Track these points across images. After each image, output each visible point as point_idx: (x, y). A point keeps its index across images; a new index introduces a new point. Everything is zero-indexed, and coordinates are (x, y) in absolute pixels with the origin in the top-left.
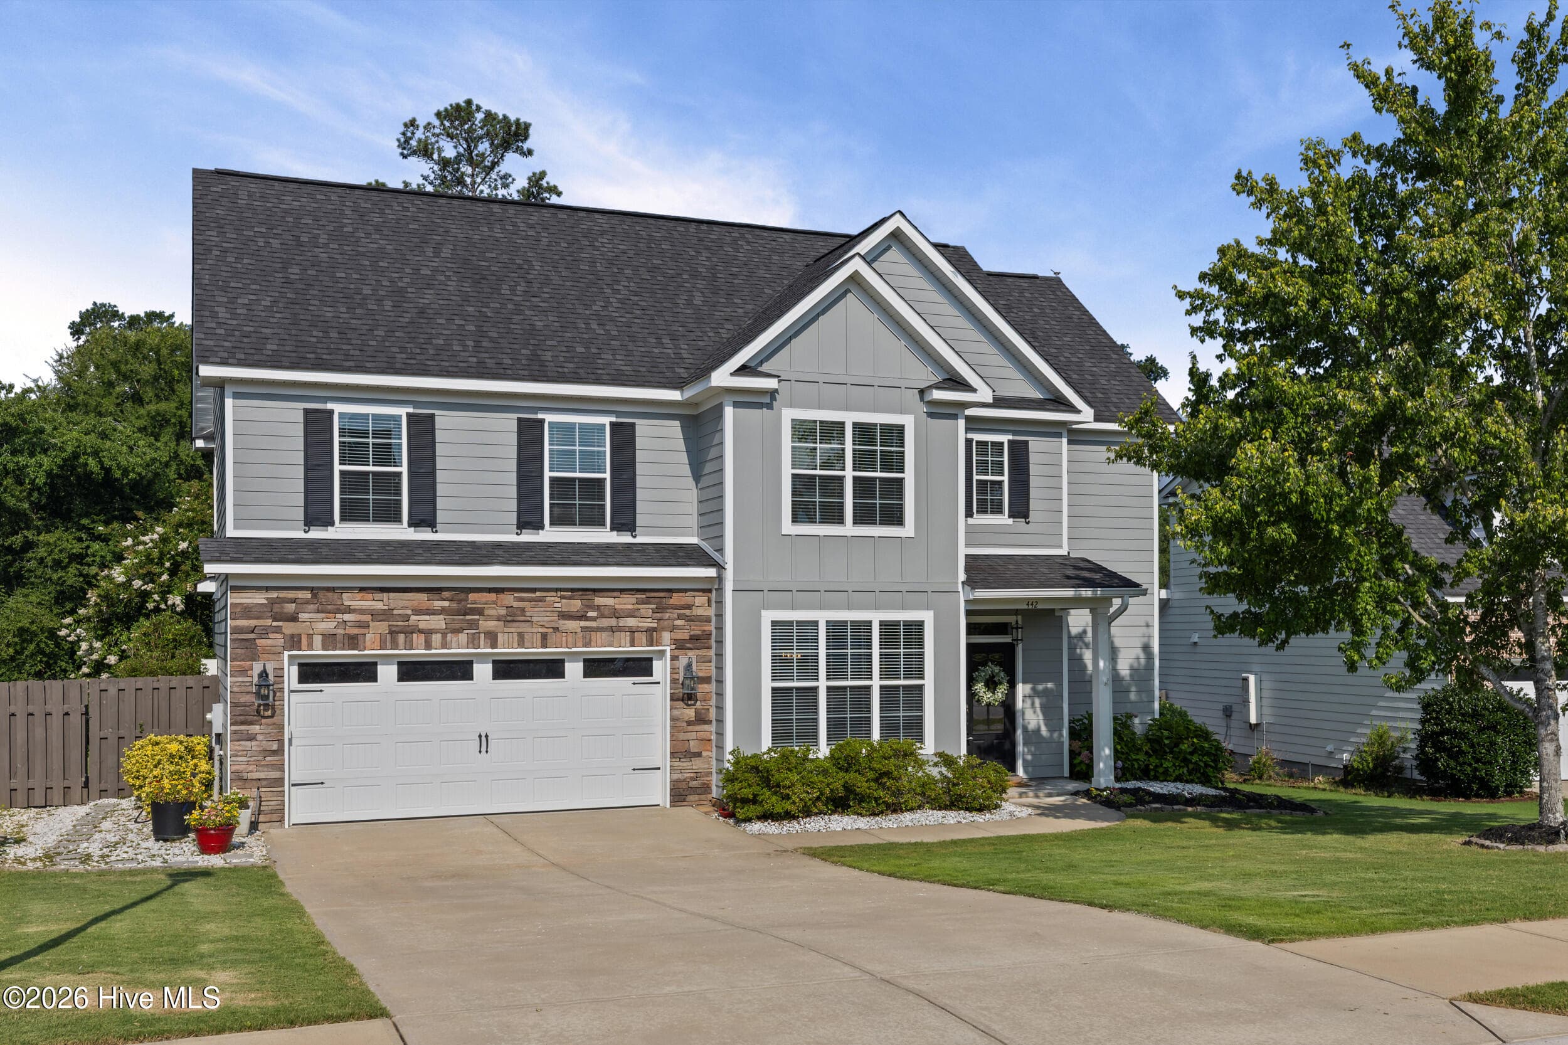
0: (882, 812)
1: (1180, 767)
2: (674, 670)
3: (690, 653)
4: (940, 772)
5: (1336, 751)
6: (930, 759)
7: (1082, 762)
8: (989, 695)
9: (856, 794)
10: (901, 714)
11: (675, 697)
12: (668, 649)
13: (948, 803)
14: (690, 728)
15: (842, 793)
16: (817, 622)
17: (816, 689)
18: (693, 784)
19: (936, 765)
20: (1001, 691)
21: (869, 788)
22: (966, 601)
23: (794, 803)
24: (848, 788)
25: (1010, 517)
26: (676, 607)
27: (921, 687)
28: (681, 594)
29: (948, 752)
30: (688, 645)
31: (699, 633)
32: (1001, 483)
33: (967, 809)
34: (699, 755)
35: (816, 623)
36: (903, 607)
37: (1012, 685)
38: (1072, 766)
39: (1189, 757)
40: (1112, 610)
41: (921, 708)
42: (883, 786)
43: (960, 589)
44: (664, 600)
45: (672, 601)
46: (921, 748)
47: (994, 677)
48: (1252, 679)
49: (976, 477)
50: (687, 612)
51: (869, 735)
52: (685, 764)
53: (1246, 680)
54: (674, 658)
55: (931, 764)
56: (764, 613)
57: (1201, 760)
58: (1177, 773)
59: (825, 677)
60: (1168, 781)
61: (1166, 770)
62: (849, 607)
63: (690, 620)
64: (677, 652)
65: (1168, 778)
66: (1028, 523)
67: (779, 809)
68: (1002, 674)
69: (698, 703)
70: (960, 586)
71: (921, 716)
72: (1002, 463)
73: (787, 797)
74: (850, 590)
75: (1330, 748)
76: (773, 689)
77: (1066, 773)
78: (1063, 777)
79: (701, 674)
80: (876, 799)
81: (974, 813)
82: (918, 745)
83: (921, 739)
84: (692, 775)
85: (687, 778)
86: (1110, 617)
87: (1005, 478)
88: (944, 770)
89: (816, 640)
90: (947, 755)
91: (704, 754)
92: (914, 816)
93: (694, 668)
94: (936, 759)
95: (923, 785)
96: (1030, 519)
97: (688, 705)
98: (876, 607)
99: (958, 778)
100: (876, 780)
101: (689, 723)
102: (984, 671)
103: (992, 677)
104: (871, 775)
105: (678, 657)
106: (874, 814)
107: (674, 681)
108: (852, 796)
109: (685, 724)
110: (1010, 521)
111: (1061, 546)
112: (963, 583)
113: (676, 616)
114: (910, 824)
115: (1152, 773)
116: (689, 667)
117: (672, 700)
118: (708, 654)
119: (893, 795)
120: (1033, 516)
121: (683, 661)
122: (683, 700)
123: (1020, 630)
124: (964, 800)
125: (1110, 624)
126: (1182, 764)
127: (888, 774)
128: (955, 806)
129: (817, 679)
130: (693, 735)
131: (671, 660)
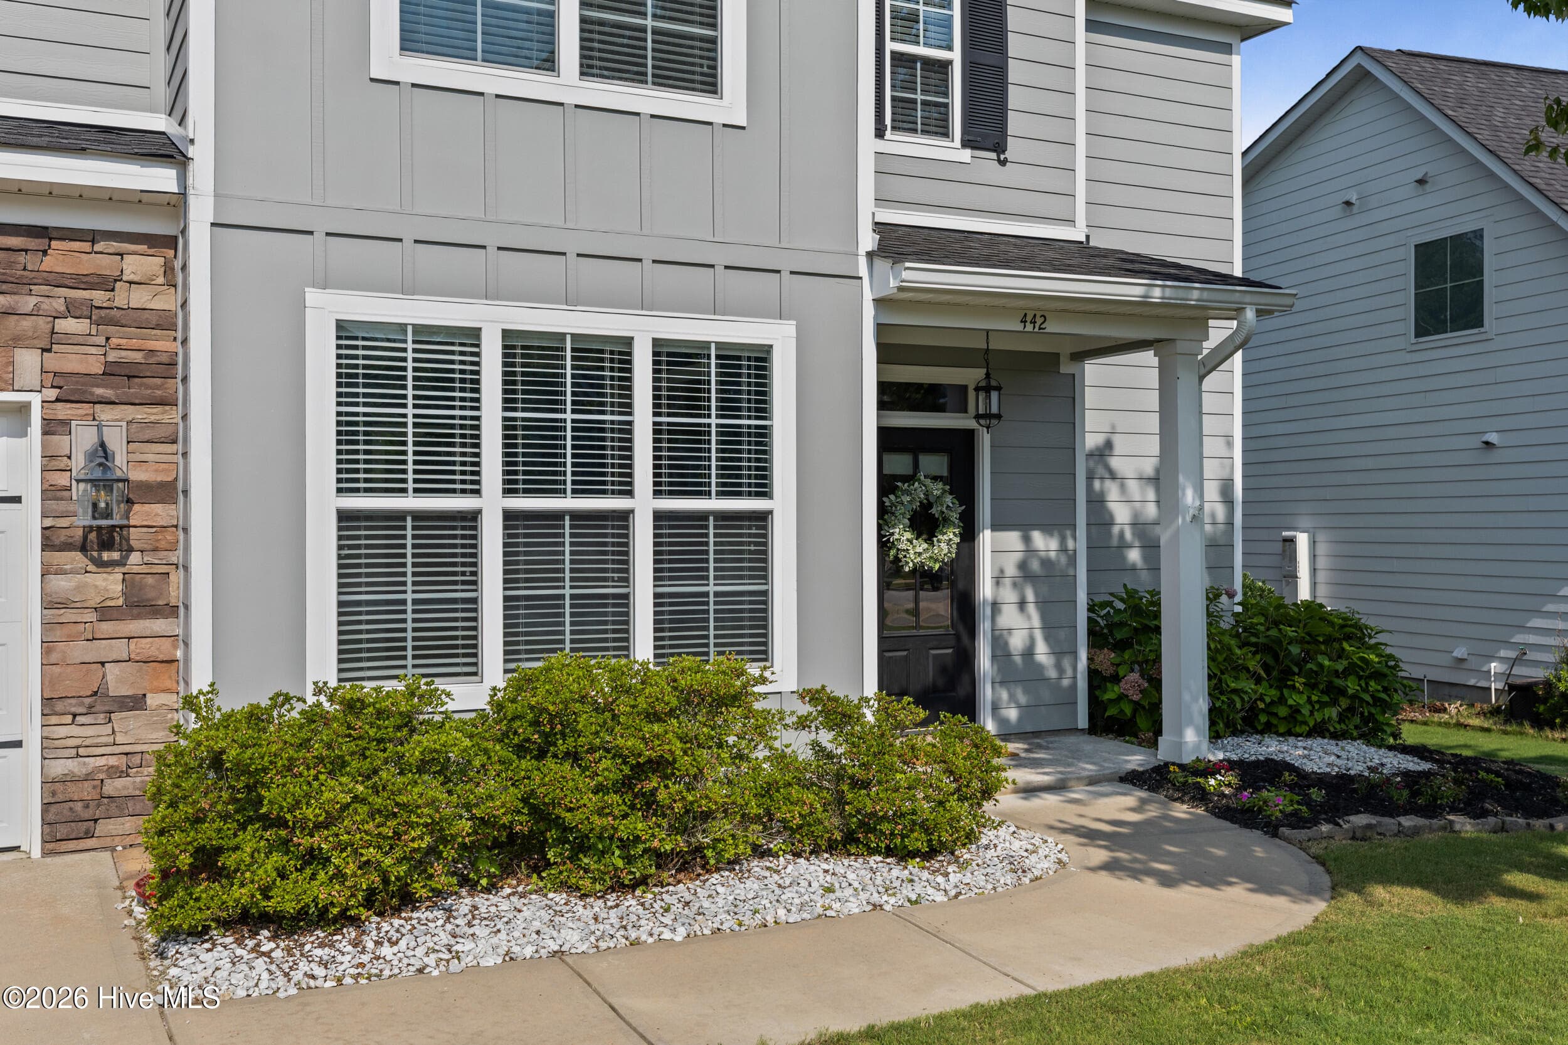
0: (643, 881)
1: (1323, 705)
2: (51, 461)
3: (106, 414)
4: (816, 746)
5: (1471, 658)
6: (787, 709)
7: (1122, 697)
8: (921, 546)
9: (566, 829)
10: (712, 589)
11: (62, 537)
12: (35, 400)
13: (838, 836)
14: (107, 628)
15: (523, 824)
16: (476, 333)
17: (472, 518)
18: (114, 786)
19: (803, 724)
20: (947, 542)
21: (600, 812)
22: (878, 302)
23: (339, 876)
24: (541, 813)
25: (965, 144)
26: (58, 281)
27: (763, 518)
28: (76, 245)
29: (838, 690)
30: (99, 391)
31: (138, 357)
32: (946, 65)
33: (889, 852)
34: (137, 703)
35: (474, 334)
36: (717, 308)
37: (969, 535)
38: (1095, 703)
39: (1339, 682)
40: (1209, 345)
41: (762, 571)
42: (649, 804)
43: (863, 270)
44: (21, 258)
45: (49, 263)
46: (763, 680)
47: (930, 505)
48: (1302, 541)
49: (890, 46)
50: (99, 297)
51: (623, 642)
52: (90, 731)
53: (1291, 541)
54: (51, 427)
55: (789, 720)
56: (312, 296)
57: (1366, 690)
58: (1318, 717)
59: (499, 486)
60: (1297, 735)
61: (1295, 711)
62: (570, 300)
63: (102, 316)
64: (63, 411)
65: (1298, 730)
66: (1003, 163)
67: (284, 901)
68: (949, 499)
69: (135, 558)
70: (863, 262)
71: (764, 593)
72: (948, 23)
73: (313, 858)
74: (572, 252)
75: (1460, 652)
76: (345, 517)
77: (1083, 722)
78: (1076, 730)
79: (138, 475)
80: (624, 845)
81: (914, 865)
82: (754, 670)
83: (762, 652)
84: (113, 761)
85: (98, 769)
86: (1203, 363)
87: (956, 56)
88: (825, 738)
89: (475, 385)
90: (836, 700)
91: (152, 700)
92: (740, 890)
93: (120, 459)
94: (804, 709)
95: (768, 790)
96: (1008, 155)
97: (101, 564)
98: (645, 304)
99: (865, 766)
100: (624, 785)
101: (105, 613)
102: (908, 493)
103: (927, 506)
104: (608, 769)
105: (66, 423)
106: (621, 887)
107: (50, 493)
108: (552, 834)
109: (91, 616)
110: (966, 155)
111: (1071, 222)
112: (870, 255)
113: (59, 305)
114: (729, 923)
115: (1263, 718)
116: (102, 452)
117: (48, 545)
118: (166, 418)
119: (680, 828)
120: (1014, 149)
121: (83, 438)
122: (83, 549)
123: (994, 395)
124: (885, 827)
125: (1201, 378)
126: (1326, 699)
127: (661, 766)
128: (857, 841)
129: (477, 492)
130: (120, 649)
131: (45, 433)
